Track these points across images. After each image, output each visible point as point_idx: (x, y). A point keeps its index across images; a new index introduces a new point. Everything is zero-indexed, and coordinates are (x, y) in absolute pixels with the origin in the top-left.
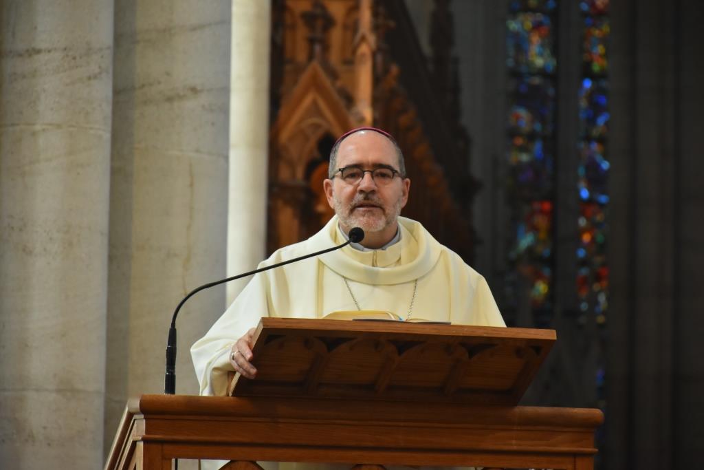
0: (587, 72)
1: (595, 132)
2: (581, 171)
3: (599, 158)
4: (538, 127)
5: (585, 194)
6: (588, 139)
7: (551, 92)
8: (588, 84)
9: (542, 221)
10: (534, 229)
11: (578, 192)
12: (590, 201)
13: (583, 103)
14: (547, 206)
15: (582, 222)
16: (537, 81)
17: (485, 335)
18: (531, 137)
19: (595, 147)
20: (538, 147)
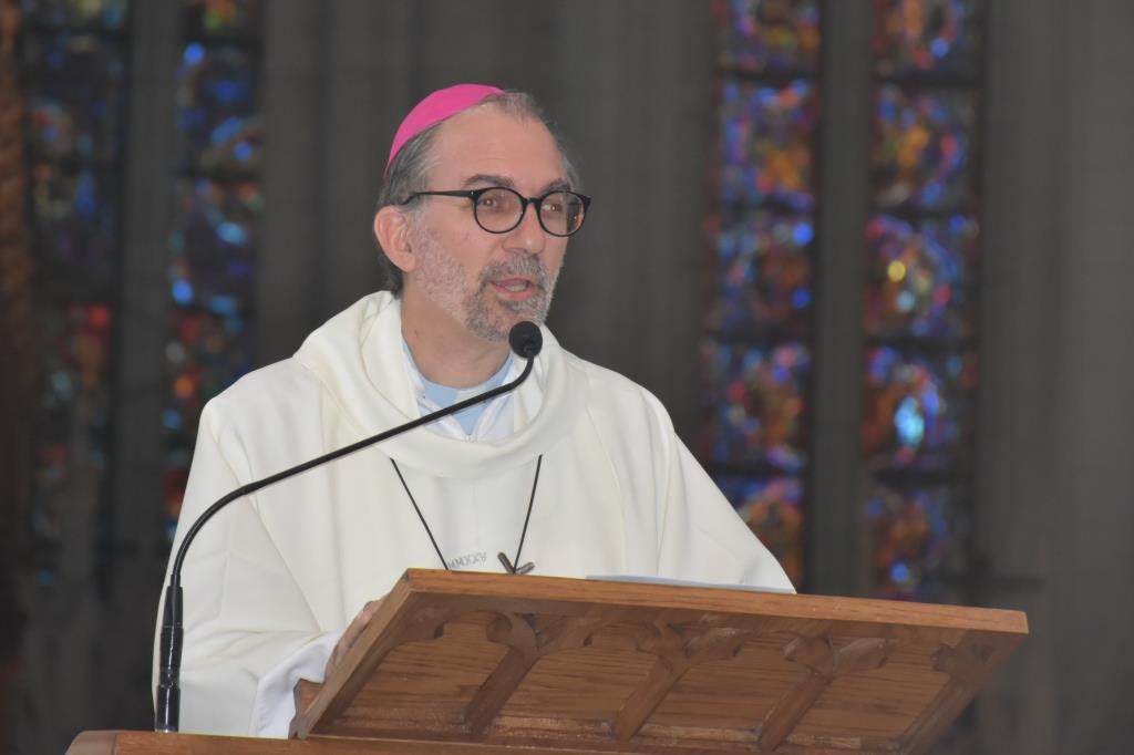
0: (192, 28)
1: (208, 159)
2: (176, 242)
3: (213, 215)
4: (86, 144)
5: (182, 292)
6: (193, 173)
7: (115, 69)
8: (194, 55)
9: (88, 350)
10: (73, 365)
11: (167, 286)
12: (194, 310)
13: (184, 96)
14: (100, 316)
15: (176, 353)
16: (84, 44)
17: (879, 619)
18: (71, 165)
19: (208, 192)
20: (83, 186)
